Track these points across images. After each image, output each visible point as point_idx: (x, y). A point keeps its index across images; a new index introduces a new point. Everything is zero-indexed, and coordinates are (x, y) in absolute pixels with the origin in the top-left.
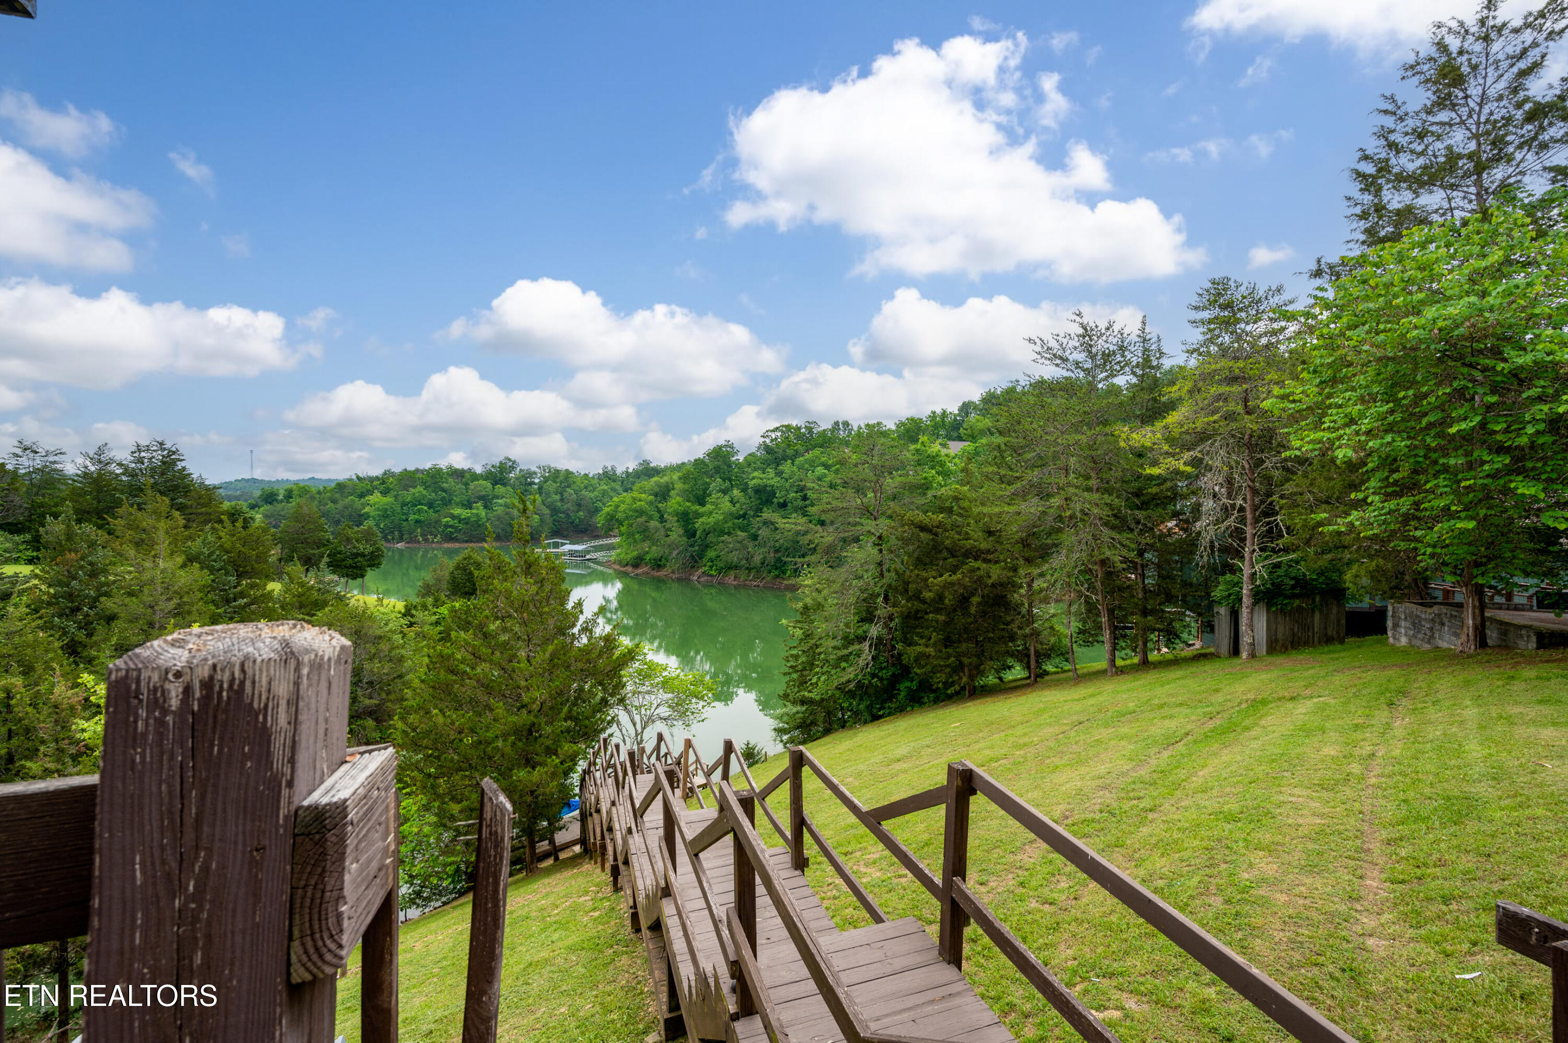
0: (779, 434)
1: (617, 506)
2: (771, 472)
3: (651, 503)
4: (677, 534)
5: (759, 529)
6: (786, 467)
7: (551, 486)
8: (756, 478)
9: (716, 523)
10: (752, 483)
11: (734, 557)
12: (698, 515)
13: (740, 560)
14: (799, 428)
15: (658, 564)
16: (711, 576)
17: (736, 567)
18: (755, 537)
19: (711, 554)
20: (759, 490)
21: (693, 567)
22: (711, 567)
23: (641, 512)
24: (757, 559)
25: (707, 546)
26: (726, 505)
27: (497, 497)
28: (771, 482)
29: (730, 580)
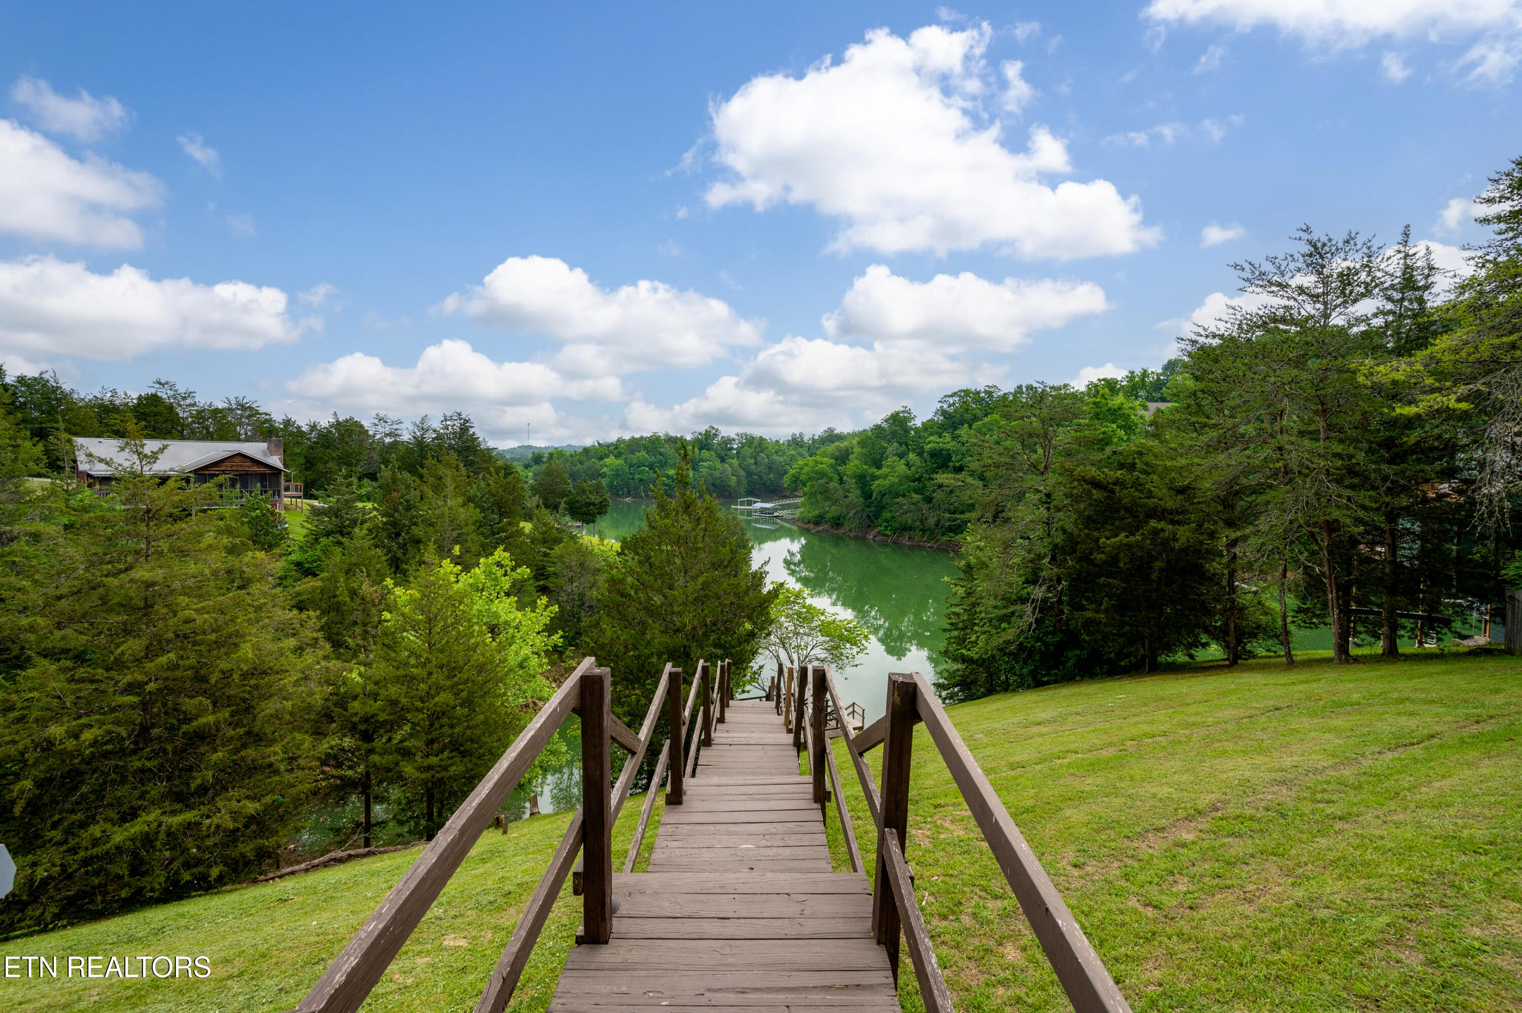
0: (957, 399)
1: (802, 469)
2: (947, 436)
3: (831, 466)
4: (855, 495)
5: (934, 491)
6: (963, 431)
7: (748, 451)
8: (933, 443)
9: (891, 486)
10: (928, 447)
11: (908, 519)
12: (874, 478)
13: (914, 521)
14: (978, 393)
15: (837, 523)
16: (886, 535)
17: (910, 529)
18: (929, 500)
19: (886, 515)
20: (934, 454)
21: (869, 526)
22: (886, 527)
23: (822, 474)
24: (932, 521)
25: (883, 507)
26: (901, 468)
27: (703, 461)
28: (947, 446)
29: (905, 540)
